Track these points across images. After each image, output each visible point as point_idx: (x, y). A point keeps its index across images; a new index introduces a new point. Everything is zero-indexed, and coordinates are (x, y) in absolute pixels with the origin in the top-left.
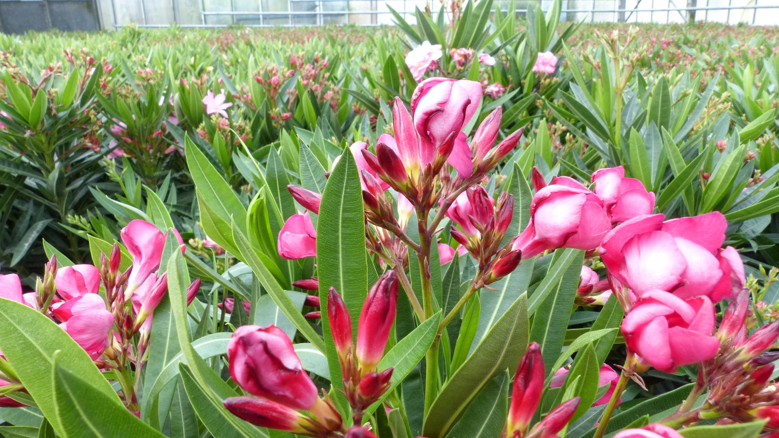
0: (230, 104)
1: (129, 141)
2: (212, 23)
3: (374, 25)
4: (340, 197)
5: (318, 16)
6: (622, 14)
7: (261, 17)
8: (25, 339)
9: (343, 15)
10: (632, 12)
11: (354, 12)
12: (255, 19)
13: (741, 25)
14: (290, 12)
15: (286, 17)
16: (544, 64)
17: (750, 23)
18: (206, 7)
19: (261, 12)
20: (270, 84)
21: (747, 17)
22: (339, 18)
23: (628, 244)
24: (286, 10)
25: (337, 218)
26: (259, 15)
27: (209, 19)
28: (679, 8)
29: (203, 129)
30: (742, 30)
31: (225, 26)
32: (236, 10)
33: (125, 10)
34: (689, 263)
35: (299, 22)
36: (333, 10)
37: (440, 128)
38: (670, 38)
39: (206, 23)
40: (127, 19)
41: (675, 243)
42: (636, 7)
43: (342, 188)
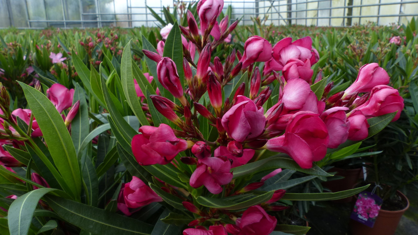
0: (65, 58)
1: (6, 80)
2: (35, 26)
3: (130, 27)
4: (173, 43)
5: (98, 23)
7: (65, 23)
8: (40, 105)
9: (113, 22)
11: (119, 20)
12: (61, 25)
13: (312, 26)
14: (82, 20)
15: (80, 23)
17: (316, 25)
18: (30, 18)
19: (64, 20)
20: (88, 46)
21: (315, 23)
22: (110, 24)
23: (281, 51)
24: (80, 19)
25: (172, 52)
26: (63, 22)
27: (33, 24)
28: (284, 18)
29: (54, 69)
30: (313, 28)
31: (43, 28)
32: (49, 19)
34: (301, 52)
35: (88, 26)
36: (107, 19)
37: (210, 16)
38: (281, 31)
39: (31, 26)
41: (296, 47)
43: (174, 39)
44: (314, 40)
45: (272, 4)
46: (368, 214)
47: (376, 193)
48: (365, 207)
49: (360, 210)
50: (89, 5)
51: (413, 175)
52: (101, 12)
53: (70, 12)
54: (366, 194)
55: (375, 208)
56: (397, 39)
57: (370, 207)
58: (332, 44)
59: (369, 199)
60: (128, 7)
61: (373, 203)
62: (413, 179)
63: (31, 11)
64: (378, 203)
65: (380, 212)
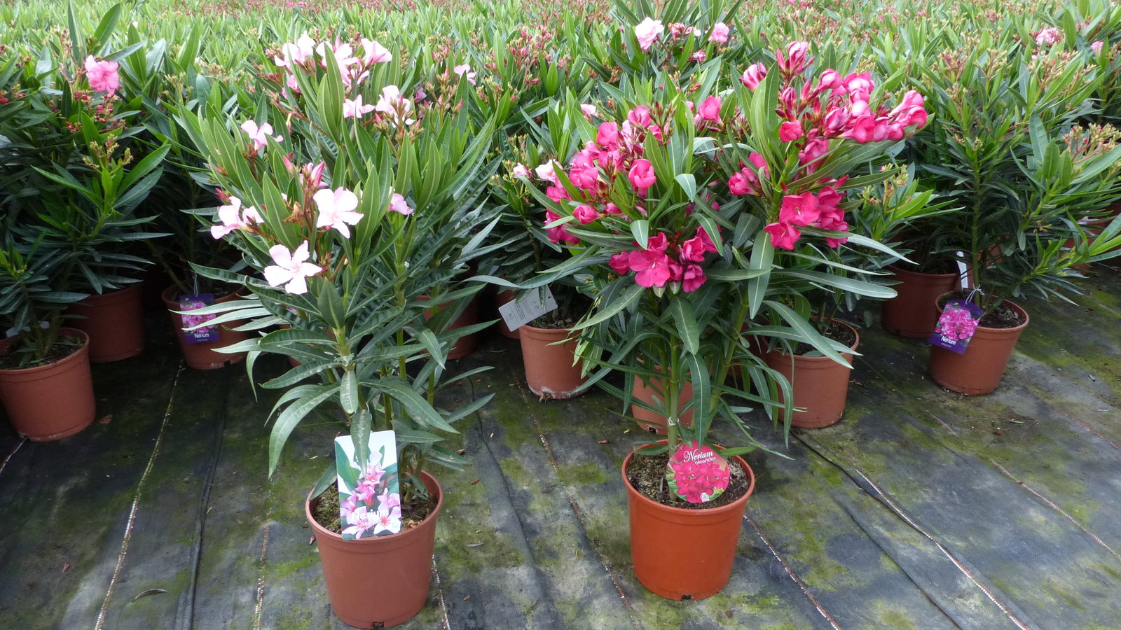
16: (718, 34)
44: (884, 38)
46: (958, 334)
47: (973, 301)
48: (954, 325)
49: (945, 329)
51: (1032, 268)
54: (956, 304)
55: (970, 323)
56: (1049, 33)
57: (962, 324)
58: (916, 48)
59: (961, 310)
61: (968, 316)
62: (1032, 274)
64: (974, 316)
65: (976, 331)
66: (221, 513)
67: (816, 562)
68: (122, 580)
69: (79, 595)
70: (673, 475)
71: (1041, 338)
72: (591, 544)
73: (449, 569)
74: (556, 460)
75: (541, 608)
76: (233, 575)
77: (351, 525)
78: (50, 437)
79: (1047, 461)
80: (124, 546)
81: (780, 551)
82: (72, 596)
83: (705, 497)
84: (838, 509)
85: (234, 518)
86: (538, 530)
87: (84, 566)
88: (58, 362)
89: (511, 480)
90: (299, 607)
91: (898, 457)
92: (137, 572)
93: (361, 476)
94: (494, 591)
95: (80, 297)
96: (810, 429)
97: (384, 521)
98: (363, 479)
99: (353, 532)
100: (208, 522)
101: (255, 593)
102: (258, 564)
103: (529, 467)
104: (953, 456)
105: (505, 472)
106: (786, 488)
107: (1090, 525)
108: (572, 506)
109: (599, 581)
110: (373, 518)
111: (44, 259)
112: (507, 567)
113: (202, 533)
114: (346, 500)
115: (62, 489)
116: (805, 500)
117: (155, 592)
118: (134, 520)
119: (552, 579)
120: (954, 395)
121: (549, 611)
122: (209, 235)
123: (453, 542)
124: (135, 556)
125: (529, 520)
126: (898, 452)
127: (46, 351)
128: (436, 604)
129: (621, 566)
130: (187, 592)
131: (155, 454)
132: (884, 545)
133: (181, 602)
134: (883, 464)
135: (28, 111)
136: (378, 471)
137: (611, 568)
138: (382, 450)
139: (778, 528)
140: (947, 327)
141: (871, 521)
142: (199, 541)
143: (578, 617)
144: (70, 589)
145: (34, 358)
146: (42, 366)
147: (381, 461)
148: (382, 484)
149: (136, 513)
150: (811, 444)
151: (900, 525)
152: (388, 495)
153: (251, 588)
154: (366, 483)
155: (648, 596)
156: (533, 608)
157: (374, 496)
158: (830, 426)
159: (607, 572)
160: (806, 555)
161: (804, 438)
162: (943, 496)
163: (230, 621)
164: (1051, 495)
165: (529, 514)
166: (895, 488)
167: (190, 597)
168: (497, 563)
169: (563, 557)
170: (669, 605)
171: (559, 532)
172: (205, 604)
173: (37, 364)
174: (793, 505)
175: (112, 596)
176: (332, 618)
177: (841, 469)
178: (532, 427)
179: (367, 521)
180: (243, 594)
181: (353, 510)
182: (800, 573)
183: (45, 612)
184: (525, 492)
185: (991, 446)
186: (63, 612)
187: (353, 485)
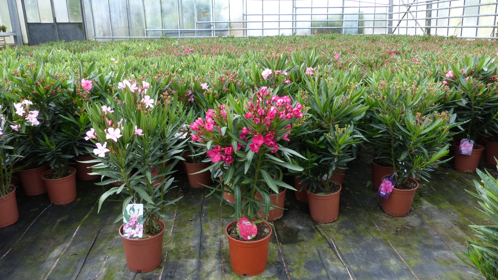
0: (208, 86)
2: (151, 35)
3: (245, 36)
5: (212, 31)
6: (390, 29)
7: (179, 32)
9: (227, 30)
10: (396, 28)
11: (233, 29)
12: (176, 33)
14: (196, 29)
15: (194, 32)
17: (459, 36)
18: (147, 27)
19: (179, 29)
22: (224, 32)
24: (194, 28)
27: (149, 33)
28: (422, 26)
29: (205, 93)
31: (158, 37)
32: (165, 28)
33: (100, 28)
36: (221, 27)
39: (147, 35)
40: (102, 34)
42: (398, 25)
45: (408, 10)
46: (386, 191)
47: (393, 178)
50: (204, 13)
52: (216, 20)
53: (185, 20)
54: (387, 179)
55: (391, 187)
57: (388, 187)
59: (389, 182)
60: (243, 15)
62: (413, 168)
63: (148, 20)
66: (105, 232)
67: (298, 269)
68: (68, 250)
69: (54, 253)
70: (239, 229)
71: (440, 197)
72: (220, 254)
73: (170, 257)
74: (223, 225)
75: (195, 272)
76: (101, 252)
77: (127, 233)
78: (60, 203)
79: (410, 243)
80: (72, 239)
81: (287, 264)
82: (52, 253)
83: (249, 238)
84: (316, 252)
85: (108, 235)
86: (206, 248)
87: (59, 244)
88: (64, 178)
89: (204, 231)
90: (118, 264)
91: (349, 236)
92: (73, 248)
93: (131, 218)
94: (182, 266)
95: (71, 157)
96: (322, 223)
97: (137, 233)
98: (132, 219)
99: (127, 235)
100: (100, 235)
101: (106, 257)
102: (109, 249)
103: (212, 227)
104: (372, 238)
105: (203, 228)
106: (301, 243)
107: (413, 267)
108: (221, 241)
109: (217, 266)
110: (134, 232)
111: (62, 144)
112: (190, 259)
113: (96, 238)
114: (125, 225)
115: (59, 220)
116: (306, 248)
117: (76, 254)
118: (77, 232)
119: (203, 264)
120: (388, 216)
121: (197, 274)
122: (85, 140)
123: (175, 249)
124: (74, 243)
125: (204, 245)
126: (350, 234)
127: (61, 174)
128: (161, 268)
129: (228, 262)
130: (85, 255)
131: (90, 212)
132: (326, 266)
133: (82, 258)
134: (342, 238)
135: (62, 96)
136: (137, 217)
137: (224, 262)
138: (139, 210)
139: (291, 256)
140: (383, 188)
141: (326, 257)
142: (94, 240)
143: (206, 277)
144: (51, 251)
145: (57, 176)
146: (59, 179)
147: (138, 214)
148: (138, 221)
149: (78, 230)
150: (319, 229)
151: (337, 260)
152: (139, 225)
153: (105, 256)
154: (132, 220)
155: (233, 273)
156: (192, 272)
157: (135, 225)
158: (330, 223)
159: (222, 263)
160: (296, 266)
161: (318, 226)
162: (361, 251)
163: (95, 265)
164: (404, 255)
165: (205, 242)
166: (343, 247)
167: (85, 256)
168: (187, 257)
169: (210, 258)
170: (239, 277)
171: (212, 249)
172: (90, 259)
173: (58, 178)
174: (300, 249)
175: (64, 254)
176: (127, 268)
177: (325, 238)
178: (219, 213)
179: (131, 232)
180: (102, 258)
181: (128, 228)
182: (290, 272)
183: (43, 256)
184: (207, 235)
185: (392, 236)
186: (48, 257)
187: (128, 220)
